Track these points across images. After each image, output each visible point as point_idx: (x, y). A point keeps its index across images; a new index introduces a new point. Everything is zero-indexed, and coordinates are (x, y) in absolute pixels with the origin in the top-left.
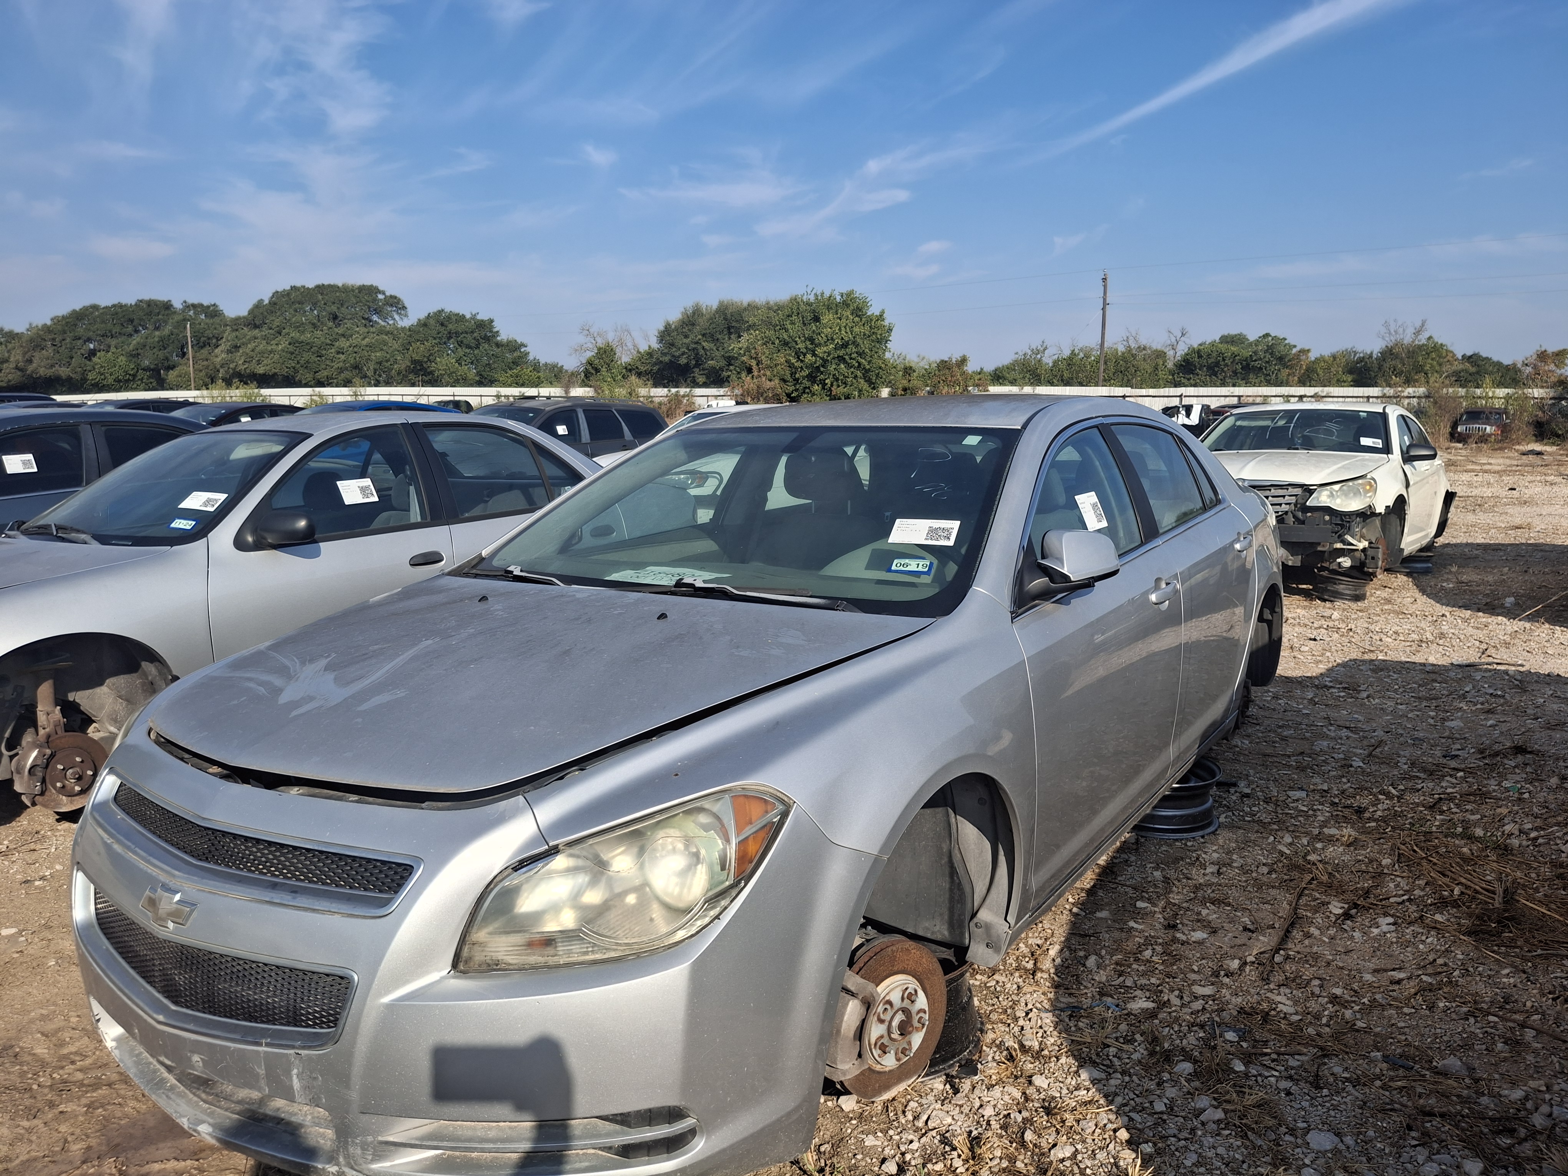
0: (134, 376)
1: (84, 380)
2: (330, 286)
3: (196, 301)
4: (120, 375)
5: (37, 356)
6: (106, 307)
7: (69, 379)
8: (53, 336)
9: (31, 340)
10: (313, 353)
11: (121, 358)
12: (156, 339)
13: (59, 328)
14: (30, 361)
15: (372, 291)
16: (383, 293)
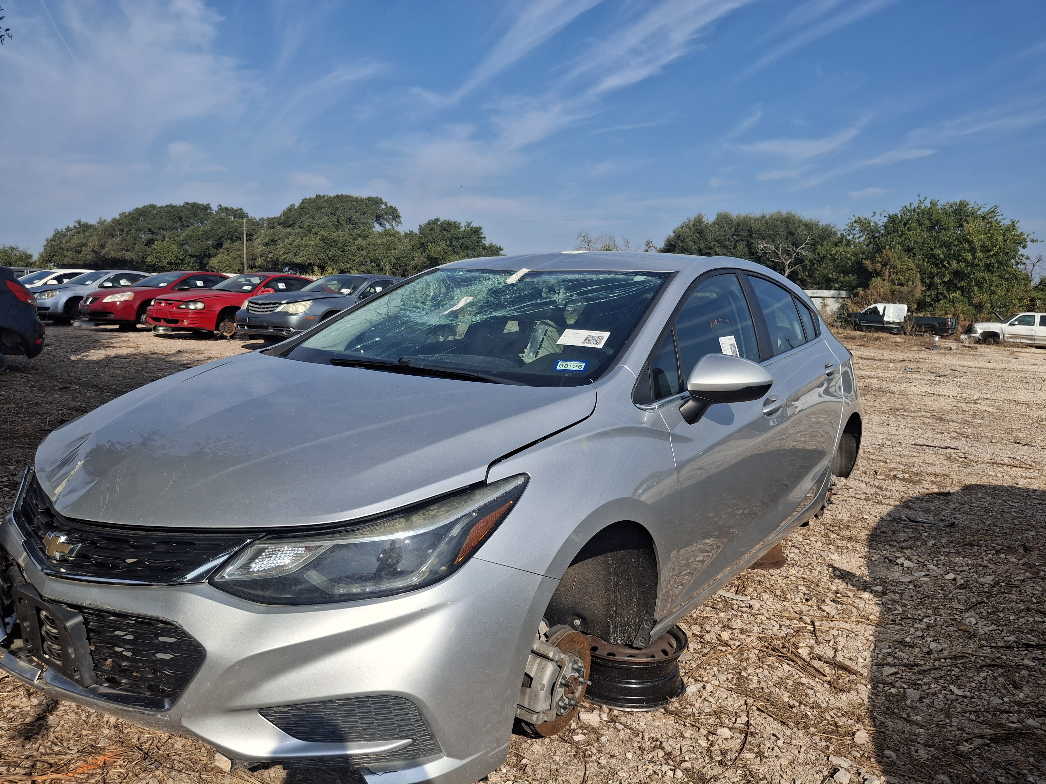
0: (182, 260)
1: (144, 262)
2: (346, 196)
3: (229, 206)
4: (173, 259)
5: (110, 242)
6: (161, 207)
7: (132, 261)
8: (122, 227)
9: (105, 230)
10: (339, 249)
11: (173, 246)
12: (201, 233)
13: (127, 221)
14: (103, 246)
15: (376, 201)
16: (386, 204)
